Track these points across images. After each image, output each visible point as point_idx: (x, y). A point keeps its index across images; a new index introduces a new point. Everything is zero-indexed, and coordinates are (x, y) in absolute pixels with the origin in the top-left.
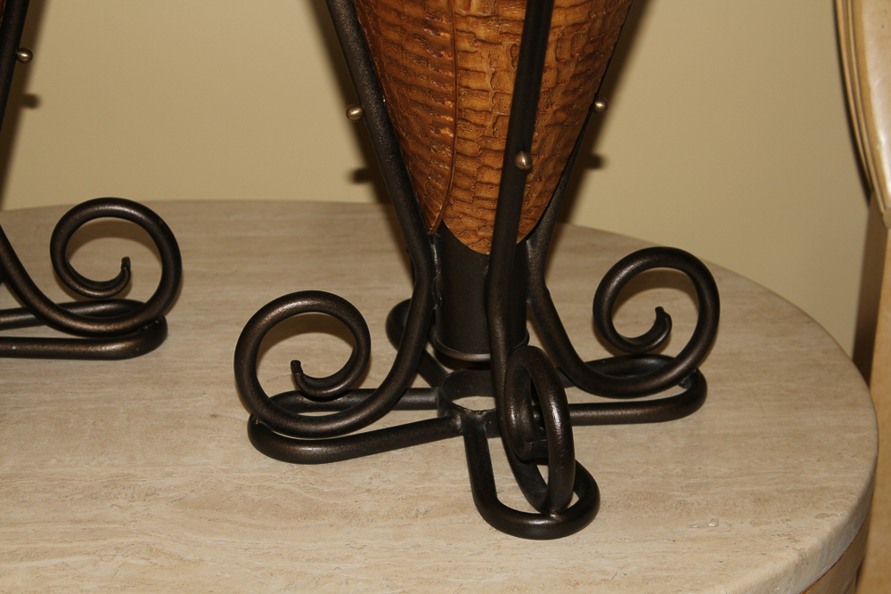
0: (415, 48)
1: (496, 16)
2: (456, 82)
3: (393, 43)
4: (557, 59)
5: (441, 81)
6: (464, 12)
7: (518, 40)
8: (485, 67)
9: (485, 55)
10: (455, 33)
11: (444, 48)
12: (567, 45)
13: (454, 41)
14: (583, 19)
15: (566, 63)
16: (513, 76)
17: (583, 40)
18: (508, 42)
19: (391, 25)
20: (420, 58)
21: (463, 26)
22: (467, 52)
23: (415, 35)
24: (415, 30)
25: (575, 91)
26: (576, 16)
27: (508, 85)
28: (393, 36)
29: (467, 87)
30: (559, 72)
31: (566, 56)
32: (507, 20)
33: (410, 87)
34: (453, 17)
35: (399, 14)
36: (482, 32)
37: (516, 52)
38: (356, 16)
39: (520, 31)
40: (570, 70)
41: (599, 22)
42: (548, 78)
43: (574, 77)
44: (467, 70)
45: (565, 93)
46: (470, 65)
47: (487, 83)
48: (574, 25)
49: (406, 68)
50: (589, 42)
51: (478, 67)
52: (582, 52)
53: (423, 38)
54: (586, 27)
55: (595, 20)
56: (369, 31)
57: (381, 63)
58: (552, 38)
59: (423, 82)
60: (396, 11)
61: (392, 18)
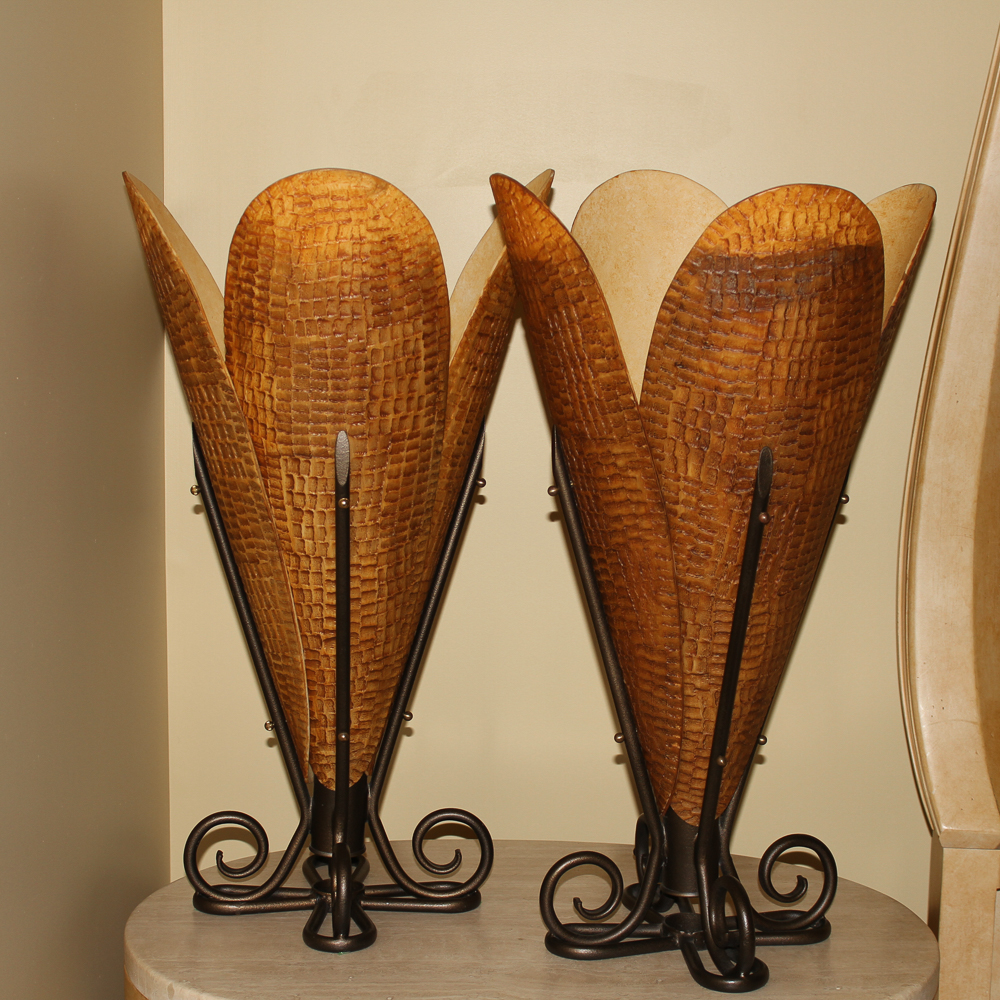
0: (660, 694)
1: (707, 674)
2: (682, 714)
3: (646, 692)
4: (741, 701)
5: (674, 713)
6: (689, 672)
7: (719, 688)
8: (699, 705)
9: (700, 697)
10: (684, 684)
11: (676, 693)
12: (746, 693)
13: (682, 689)
14: (755, 677)
15: (746, 704)
16: (716, 710)
17: (755, 691)
18: (713, 690)
19: (646, 681)
20: (662, 700)
21: (688, 680)
22: (690, 696)
23: (660, 686)
24: (660, 683)
25: (751, 722)
26: (752, 675)
27: (713, 717)
28: (647, 687)
29: (689, 718)
30: (742, 709)
31: (746, 699)
32: (713, 676)
33: (655, 718)
34: (683, 674)
35: (651, 673)
36: (699, 683)
37: (718, 696)
38: (622, 679)
39: (721, 683)
40: (748, 709)
41: (764, 681)
42: (736, 712)
43: (750, 713)
44: (689, 707)
45: (745, 723)
46: (690, 704)
47: (700, 715)
48: (751, 680)
49: (653, 707)
50: (759, 692)
51: (696, 705)
52: (755, 698)
53: (664, 687)
54: (757, 682)
55: (762, 679)
56: (631, 686)
57: (637, 705)
58: (738, 687)
59: (663, 714)
60: (649, 672)
61: (646, 676)
